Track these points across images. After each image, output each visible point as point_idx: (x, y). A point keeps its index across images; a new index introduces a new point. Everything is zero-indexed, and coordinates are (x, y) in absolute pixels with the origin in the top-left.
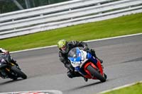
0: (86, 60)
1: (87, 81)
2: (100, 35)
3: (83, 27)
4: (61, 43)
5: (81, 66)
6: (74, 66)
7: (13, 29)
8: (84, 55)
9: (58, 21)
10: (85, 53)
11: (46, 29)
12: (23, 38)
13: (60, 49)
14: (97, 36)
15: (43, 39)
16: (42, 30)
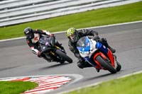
0: (96, 49)
1: (98, 71)
2: (120, 20)
3: (103, 12)
4: (70, 31)
5: (90, 56)
6: (83, 56)
7: (33, 13)
8: (93, 44)
9: (79, 5)
10: (95, 43)
11: (66, 13)
12: (44, 22)
13: (69, 37)
14: (117, 20)
15: (64, 23)
16: (63, 14)
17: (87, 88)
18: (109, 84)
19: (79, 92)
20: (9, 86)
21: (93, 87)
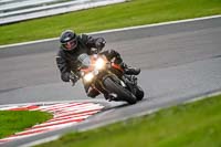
17: (137, 118)
18: (171, 112)
19: (124, 124)
20: (7, 118)
21: (146, 116)
